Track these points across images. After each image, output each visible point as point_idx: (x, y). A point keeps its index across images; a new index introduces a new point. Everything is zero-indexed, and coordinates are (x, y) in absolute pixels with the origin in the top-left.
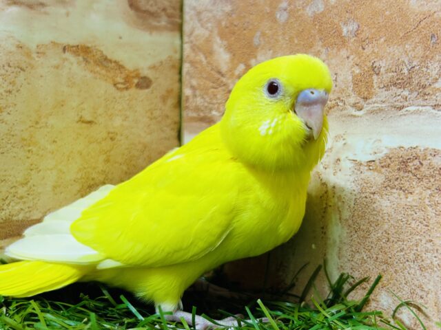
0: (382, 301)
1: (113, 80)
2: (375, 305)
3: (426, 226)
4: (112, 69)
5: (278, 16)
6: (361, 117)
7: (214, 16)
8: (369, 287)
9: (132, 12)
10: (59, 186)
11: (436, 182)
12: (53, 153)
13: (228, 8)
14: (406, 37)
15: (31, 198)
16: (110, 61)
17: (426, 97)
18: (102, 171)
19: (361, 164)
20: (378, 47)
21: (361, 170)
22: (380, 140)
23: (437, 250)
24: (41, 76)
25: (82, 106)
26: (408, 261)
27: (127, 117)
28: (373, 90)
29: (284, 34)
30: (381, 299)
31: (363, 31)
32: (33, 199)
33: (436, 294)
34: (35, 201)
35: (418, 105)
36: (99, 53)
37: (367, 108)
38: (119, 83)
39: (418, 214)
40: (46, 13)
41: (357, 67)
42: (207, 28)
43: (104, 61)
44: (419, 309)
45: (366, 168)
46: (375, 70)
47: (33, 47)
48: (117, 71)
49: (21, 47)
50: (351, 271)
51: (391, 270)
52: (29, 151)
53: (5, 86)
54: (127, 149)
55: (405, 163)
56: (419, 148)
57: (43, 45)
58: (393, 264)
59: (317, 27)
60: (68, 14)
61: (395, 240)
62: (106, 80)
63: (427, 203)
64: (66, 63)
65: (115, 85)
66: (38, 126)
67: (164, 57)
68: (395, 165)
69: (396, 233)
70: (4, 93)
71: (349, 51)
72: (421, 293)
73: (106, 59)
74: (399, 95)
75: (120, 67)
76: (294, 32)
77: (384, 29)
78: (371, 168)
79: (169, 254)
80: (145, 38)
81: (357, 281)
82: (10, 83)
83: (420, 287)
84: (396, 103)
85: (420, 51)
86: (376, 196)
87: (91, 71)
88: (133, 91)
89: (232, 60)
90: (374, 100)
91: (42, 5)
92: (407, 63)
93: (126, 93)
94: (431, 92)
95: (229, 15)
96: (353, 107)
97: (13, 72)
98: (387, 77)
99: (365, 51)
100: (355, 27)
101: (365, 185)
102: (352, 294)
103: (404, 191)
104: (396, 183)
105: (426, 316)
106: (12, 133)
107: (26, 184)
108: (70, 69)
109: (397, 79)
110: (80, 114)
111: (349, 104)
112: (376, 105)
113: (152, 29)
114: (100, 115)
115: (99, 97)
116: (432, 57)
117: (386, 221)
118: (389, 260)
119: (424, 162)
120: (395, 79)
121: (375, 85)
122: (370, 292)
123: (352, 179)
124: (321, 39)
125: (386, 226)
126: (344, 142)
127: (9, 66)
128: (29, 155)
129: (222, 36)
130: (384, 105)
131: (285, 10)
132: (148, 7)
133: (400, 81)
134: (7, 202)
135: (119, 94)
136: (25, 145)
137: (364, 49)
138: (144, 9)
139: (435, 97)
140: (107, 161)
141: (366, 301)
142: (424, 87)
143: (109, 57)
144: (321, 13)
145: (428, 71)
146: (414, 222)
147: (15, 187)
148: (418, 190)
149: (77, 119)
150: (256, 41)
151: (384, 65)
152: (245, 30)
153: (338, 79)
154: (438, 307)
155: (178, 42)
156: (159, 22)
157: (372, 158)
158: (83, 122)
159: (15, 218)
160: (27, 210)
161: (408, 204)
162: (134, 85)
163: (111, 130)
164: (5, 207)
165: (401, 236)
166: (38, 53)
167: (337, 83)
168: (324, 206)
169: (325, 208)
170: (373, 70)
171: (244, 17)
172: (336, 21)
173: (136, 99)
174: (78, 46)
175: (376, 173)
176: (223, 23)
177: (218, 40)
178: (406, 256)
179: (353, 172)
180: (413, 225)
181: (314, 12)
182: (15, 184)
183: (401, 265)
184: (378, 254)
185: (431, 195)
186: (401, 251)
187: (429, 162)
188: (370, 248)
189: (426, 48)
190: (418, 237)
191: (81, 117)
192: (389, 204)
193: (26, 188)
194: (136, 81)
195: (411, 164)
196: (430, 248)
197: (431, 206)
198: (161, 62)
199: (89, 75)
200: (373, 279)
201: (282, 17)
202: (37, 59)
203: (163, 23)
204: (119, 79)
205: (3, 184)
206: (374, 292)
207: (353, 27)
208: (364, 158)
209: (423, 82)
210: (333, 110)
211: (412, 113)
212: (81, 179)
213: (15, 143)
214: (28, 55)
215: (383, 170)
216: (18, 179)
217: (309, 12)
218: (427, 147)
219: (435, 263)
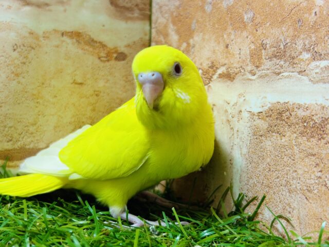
0: (266, 214)
1: (98, 55)
2: (262, 217)
3: (293, 160)
4: (97, 47)
5: (206, 8)
6: (255, 80)
7: (169, 9)
8: (258, 203)
9: (112, 8)
10: (59, 127)
11: (300, 128)
12: (54, 104)
13: (177, 3)
14: (283, 22)
15: (38, 133)
16: (96, 42)
17: (294, 66)
18: (90, 117)
19: (254, 115)
20: (265, 29)
21: (254, 119)
22: (266, 97)
23: (300, 178)
24: (46, 53)
25: (75, 73)
26: (281, 185)
27: (108, 80)
28: (262, 61)
29: (210, 21)
30: (265, 213)
31: (256, 18)
32: (40, 135)
33: (298, 210)
34: (42, 136)
35: (290, 72)
36: (88, 36)
37: (258, 73)
38: (102, 57)
39: (288, 151)
40: (50, 11)
41: (252, 44)
42: (165, 18)
43: (92, 42)
44: (288, 221)
45: (257, 117)
46: (263, 46)
47: (41, 33)
48: (101, 49)
49: (32, 33)
50: (247, 192)
51: (272, 192)
52: (37, 103)
53: (21, 59)
54: (108, 102)
55: (280, 114)
56: (290, 103)
57: (47, 32)
58: (272, 187)
59: (229, 16)
60: (65, 11)
61: (274, 170)
62: (93, 55)
63: (294, 143)
64: (64, 44)
65: (99, 58)
66: (44, 86)
67: (136, 38)
68: (275, 115)
69: (274, 165)
70: (20, 64)
71: (248, 32)
72: (289, 210)
73: (93, 40)
74: (278, 64)
75: (103, 46)
76: (216, 19)
77: (269, 17)
78: (260, 117)
79: (109, 171)
80: (122, 25)
81: (250, 199)
82: (25, 57)
83: (289, 205)
84: (276, 70)
85: (291, 32)
86: (263, 138)
87: (82, 49)
88: (113, 62)
89: (179, 40)
90: (262, 68)
91: (47, 5)
92: (283, 40)
93: (107, 64)
94: (298, 62)
95: (178, 8)
96: (250, 73)
97: (26, 50)
98: (271, 51)
99: (258, 32)
100: (252, 15)
101: (256, 129)
102: (247, 208)
103: (280, 134)
104: (275, 128)
105: (293, 226)
106: (26, 90)
107: (35, 124)
108: (67, 47)
109: (277, 53)
110: (74, 78)
111: (248, 71)
112: (264, 71)
113: (127, 19)
114: (88, 79)
115: (87, 67)
116: (299, 36)
117: (269, 156)
118: (270, 184)
119: (292, 113)
120: (275, 53)
121: (263, 57)
122: (258, 208)
123: (248, 125)
124: (231, 24)
125: (268, 160)
126: (244, 99)
127: (24, 46)
128: (37, 105)
129: (174, 23)
130: (268, 72)
131: (210, 4)
132: (125, 4)
133: (278, 54)
134: (22, 136)
135: (102, 64)
136: (35, 99)
137: (257, 31)
138: (121, 5)
139: (300, 66)
140: (94, 110)
141: (256, 214)
142: (293, 58)
143: (95, 39)
144: (232, 6)
145: (296, 46)
146: (286, 157)
147: (27, 126)
148: (288, 134)
149: (72, 81)
150: (193, 26)
151: (269, 42)
152: (187, 18)
153: (241, 53)
154: (300, 221)
155: (147, 28)
156: (133, 14)
157: (260, 110)
158: (76, 83)
159: (27, 147)
160: (36, 142)
161: (282, 144)
162: (114, 58)
163: (97, 89)
164: (21, 139)
165: (278, 167)
166: (44, 37)
167: (241, 56)
168: (232, 144)
169: (232, 146)
170: (262, 46)
171: (186, 9)
172: (241, 11)
173: (115, 68)
174: (72, 32)
175: (263, 121)
176: (175, 14)
177: (171, 26)
178: (280, 182)
179: (249, 120)
180: (285, 160)
181: (228, 5)
182: (28, 124)
183: (277, 188)
184: (264, 180)
185: (296, 137)
186: (278, 178)
187: (295, 113)
188: (259, 175)
189: (295, 30)
190: (288, 168)
191: (75, 80)
192: (271, 144)
193: (35, 127)
194: (115, 55)
195: (284, 115)
196: (295, 176)
197: (296, 145)
198: (134, 42)
199: (80, 52)
200: (260, 198)
201: (208, 8)
202: (43, 41)
203: (136, 15)
204: (102, 54)
205: (19, 124)
206: (261, 207)
207: (250, 15)
208: (256, 110)
209: (293, 54)
210: (238, 75)
211: (285, 77)
212: (74, 122)
213: (27, 97)
214: (37, 38)
215: (267, 119)
216: (30, 121)
217: (224, 5)
218: (294, 102)
219: (298, 188)
